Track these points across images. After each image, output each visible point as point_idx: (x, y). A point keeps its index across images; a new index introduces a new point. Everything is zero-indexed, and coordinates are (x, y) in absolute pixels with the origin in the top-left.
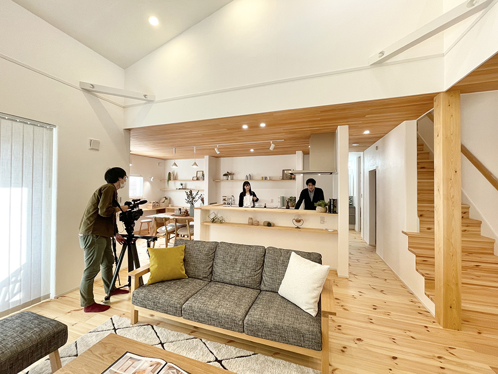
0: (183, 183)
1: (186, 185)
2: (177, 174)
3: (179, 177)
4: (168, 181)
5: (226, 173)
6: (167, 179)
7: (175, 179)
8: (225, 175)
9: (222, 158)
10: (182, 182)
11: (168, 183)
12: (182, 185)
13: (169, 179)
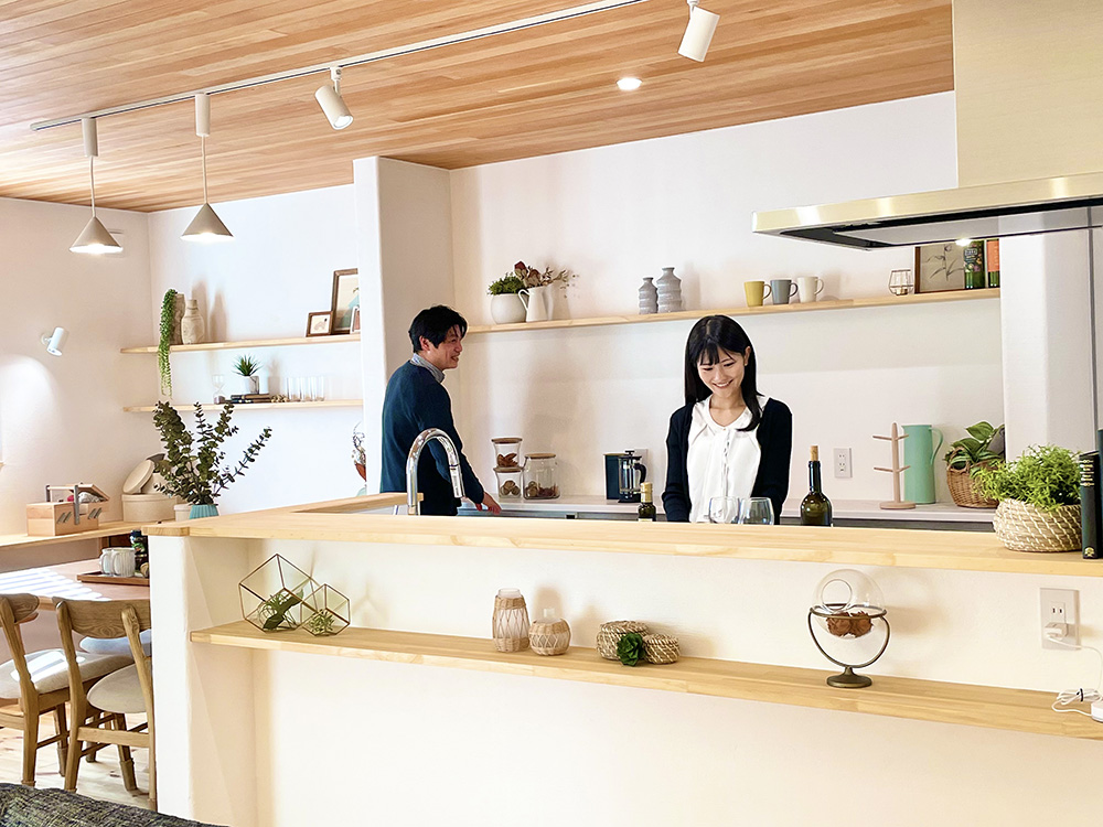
0: (256, 356)
1: (274, 369)
2: (219, 300)
3: (236, 325)
4: (165, 348)
5: (511, 271)
6: (159, 336)
7: (212, 334)
8: (501, 288)
9: (483, 169)
10: (247, 354)
11: (165, 362)
12: (246, 369)
13: (172, 336)
